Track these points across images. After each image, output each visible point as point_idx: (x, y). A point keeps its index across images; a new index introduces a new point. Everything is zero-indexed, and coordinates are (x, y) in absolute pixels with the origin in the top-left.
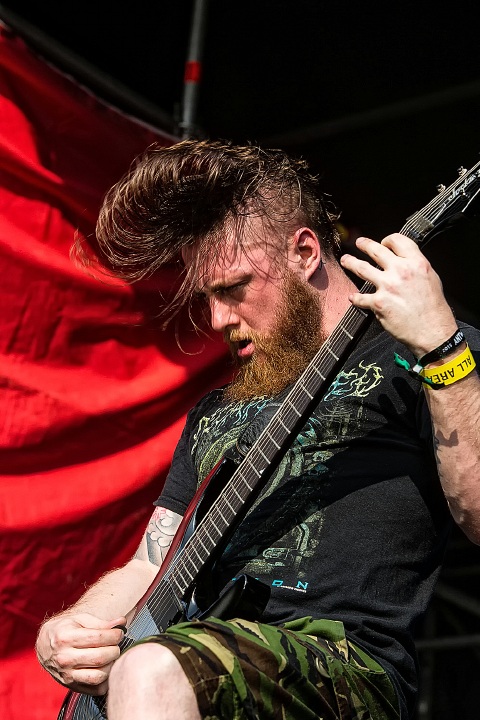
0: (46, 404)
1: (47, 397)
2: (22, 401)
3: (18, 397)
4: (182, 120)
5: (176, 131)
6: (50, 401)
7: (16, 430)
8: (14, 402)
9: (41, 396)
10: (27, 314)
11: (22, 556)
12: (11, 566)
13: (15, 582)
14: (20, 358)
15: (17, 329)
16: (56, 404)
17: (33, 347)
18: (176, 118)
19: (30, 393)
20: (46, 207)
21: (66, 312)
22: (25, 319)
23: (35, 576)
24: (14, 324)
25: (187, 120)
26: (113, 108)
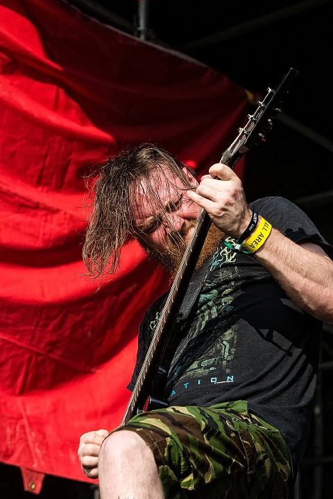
0: (65, 219)
1: (66, 213)
2: (49, 217)
3: (46, 215)
4: (139, 26)
5: (136, 33)
6: (68, 216)
7: (47, 237)
8: (44, 219)
9: (62, 213)
10: (48, 159)
11: (58, 320)
12: (50, 328)
13: (54, 338)
14: (46, 189)
15: (42, 170)
16: (72, 218)
17: (54, 181)
18: (135, 24)
19: (53, 211)
20: (55, 87)
21: (73, 157)
22: (47, 163)
23: (67, 334)
24: (40, 166)
25: (142, 27)
26: (93, 19)
